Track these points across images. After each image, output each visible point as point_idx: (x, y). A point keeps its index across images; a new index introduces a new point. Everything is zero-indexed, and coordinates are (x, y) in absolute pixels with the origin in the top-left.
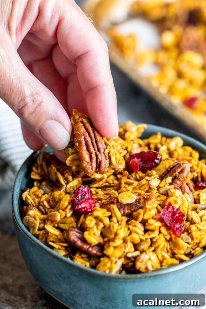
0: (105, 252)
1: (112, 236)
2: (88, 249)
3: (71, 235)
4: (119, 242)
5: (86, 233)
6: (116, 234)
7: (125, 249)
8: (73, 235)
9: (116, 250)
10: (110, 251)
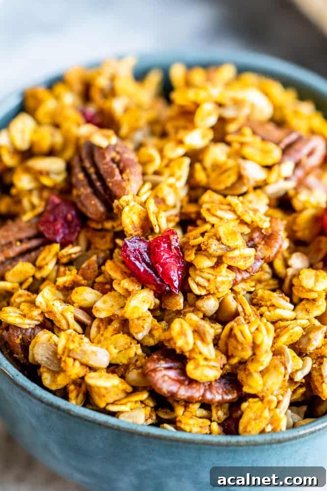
0: (246, 389)
1: (248, 354)
2: (203, 396)
3: (160, 381)
4: (266, 359)
5: (190, 367)
6: (255, 346)
7: (286, 368)
8: (164, 381)
9: (266, 376)
10: (254, 383)
